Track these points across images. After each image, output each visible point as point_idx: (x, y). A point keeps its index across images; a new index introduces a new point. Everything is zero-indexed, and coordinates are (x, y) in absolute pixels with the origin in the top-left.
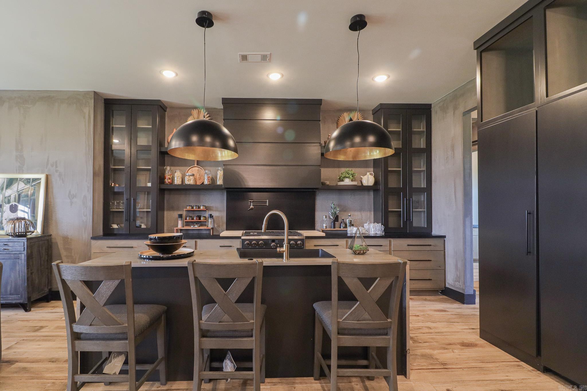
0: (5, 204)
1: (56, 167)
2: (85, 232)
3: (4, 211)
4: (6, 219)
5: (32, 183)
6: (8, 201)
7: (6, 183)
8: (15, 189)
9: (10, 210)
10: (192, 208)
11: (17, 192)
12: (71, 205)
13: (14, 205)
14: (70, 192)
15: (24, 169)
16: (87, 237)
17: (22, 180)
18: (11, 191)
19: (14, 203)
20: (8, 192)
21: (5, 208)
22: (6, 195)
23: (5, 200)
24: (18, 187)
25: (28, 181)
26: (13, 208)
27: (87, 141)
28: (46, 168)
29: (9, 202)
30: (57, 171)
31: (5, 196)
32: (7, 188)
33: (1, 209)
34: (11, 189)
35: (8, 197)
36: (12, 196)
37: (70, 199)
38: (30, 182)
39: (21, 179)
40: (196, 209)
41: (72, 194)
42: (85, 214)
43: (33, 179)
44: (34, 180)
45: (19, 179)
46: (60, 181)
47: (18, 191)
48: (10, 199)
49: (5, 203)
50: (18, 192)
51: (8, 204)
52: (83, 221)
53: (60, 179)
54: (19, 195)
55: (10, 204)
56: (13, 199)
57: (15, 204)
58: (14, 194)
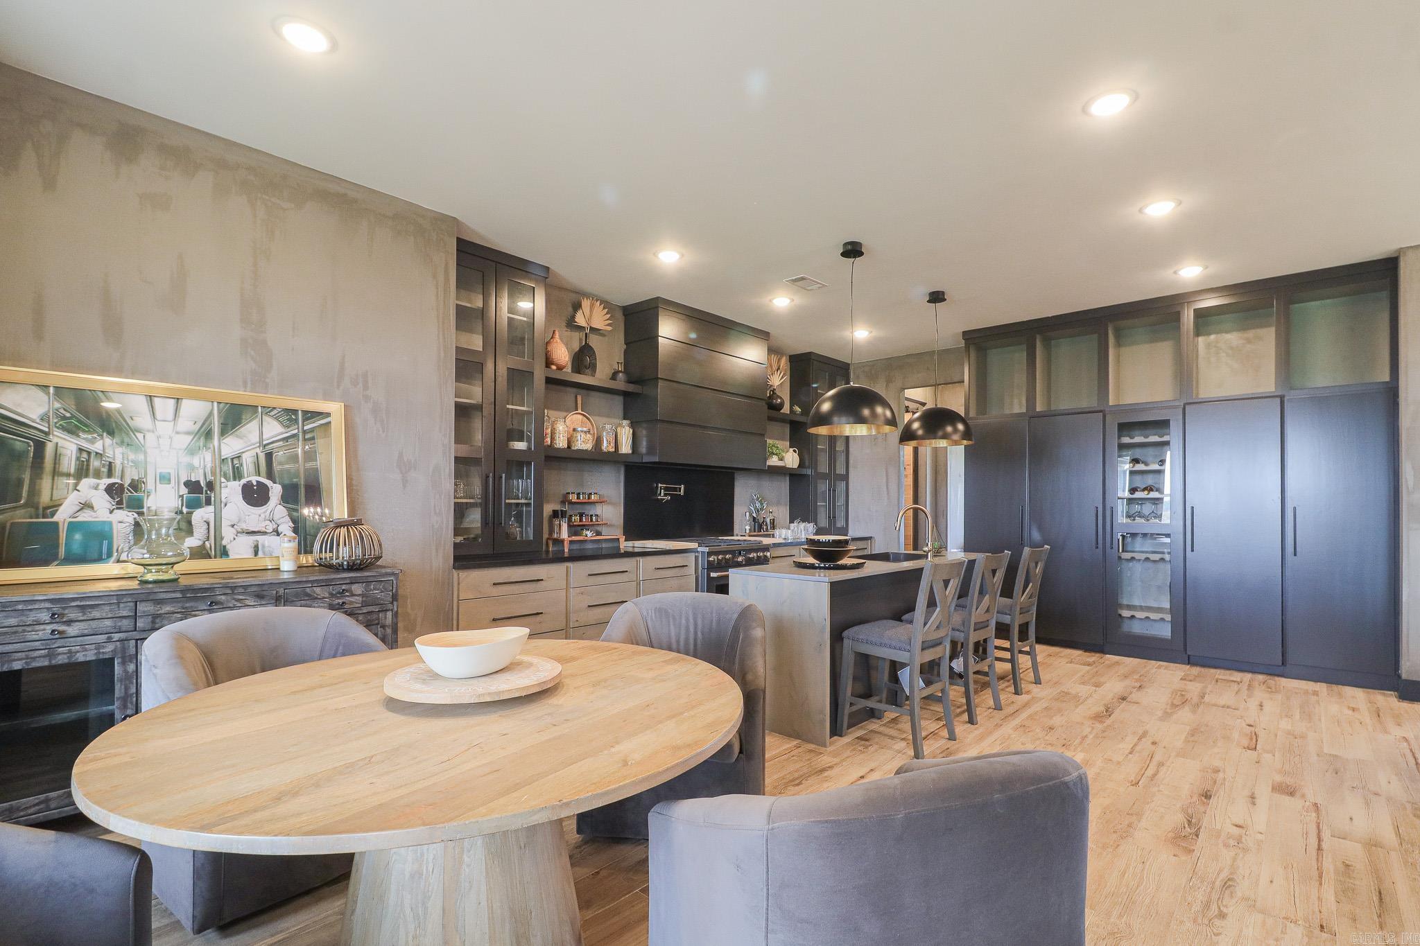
0: (223, 480)
1: (366, 387)
2: (437, 550)
3: (223, 500)
4: (233, 526)
5: (303, 426)
6: (234, 473)
7: (219, 417)
8: (255, 438)
9: (244, 498)
10: (578, 498)
11: (259, 447)
12: (404, 486)
13: (255, 484)
14: (401, 456)
15: (267, 380)
16: (441, 566)
17: (272, 413)
18: (241, 441)
19: (254, 479)
20: (230, 446)
21: (225, 493)
22: (223, 454)
23: (225, 468)
24: (261, 434)
25: (289, 415)
26: (254, 492)
27: (441, 337)
28: (338, 387)
29: (237, 474)
30: (367, 398)
31: (220, 455)
32: (223, 433)
33: (213, 495)
34: (237, 436)
35: (232, 459)
36: (244, 456)
37: (402, 473)
38: (296, 421)
39: (268, 410)
40: (584, 501)
41: (405, 459)
42: (438, 511)
43: (305, 412)
44: (310, 415)
45: (260, 408)
46: (375, 424)
47: (264, 443)
48: (241, 465)
49: (225, 478)
50: (265, 446)
51: (235, 480)
52: (433, 526)
53: (375, 420)
54: (269, 456)
55: (243, 481)
56: (252, 468)
57: (257, 481)
58: (253, 453)
